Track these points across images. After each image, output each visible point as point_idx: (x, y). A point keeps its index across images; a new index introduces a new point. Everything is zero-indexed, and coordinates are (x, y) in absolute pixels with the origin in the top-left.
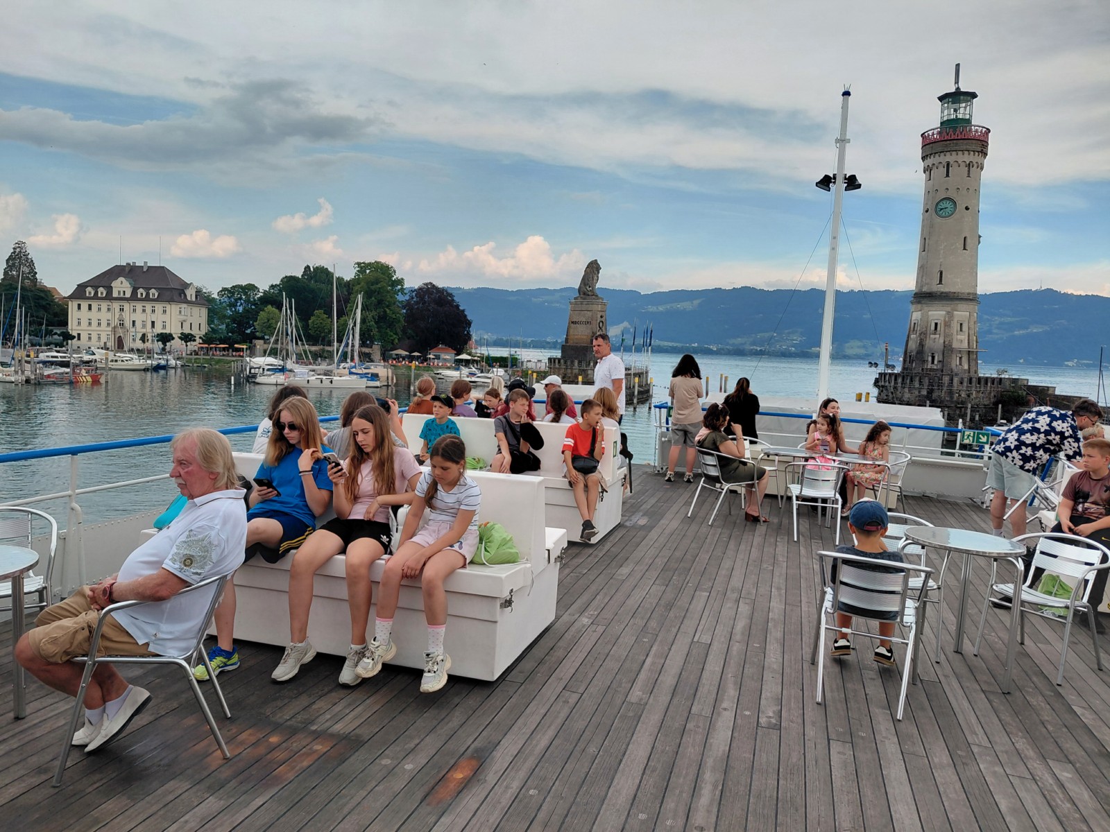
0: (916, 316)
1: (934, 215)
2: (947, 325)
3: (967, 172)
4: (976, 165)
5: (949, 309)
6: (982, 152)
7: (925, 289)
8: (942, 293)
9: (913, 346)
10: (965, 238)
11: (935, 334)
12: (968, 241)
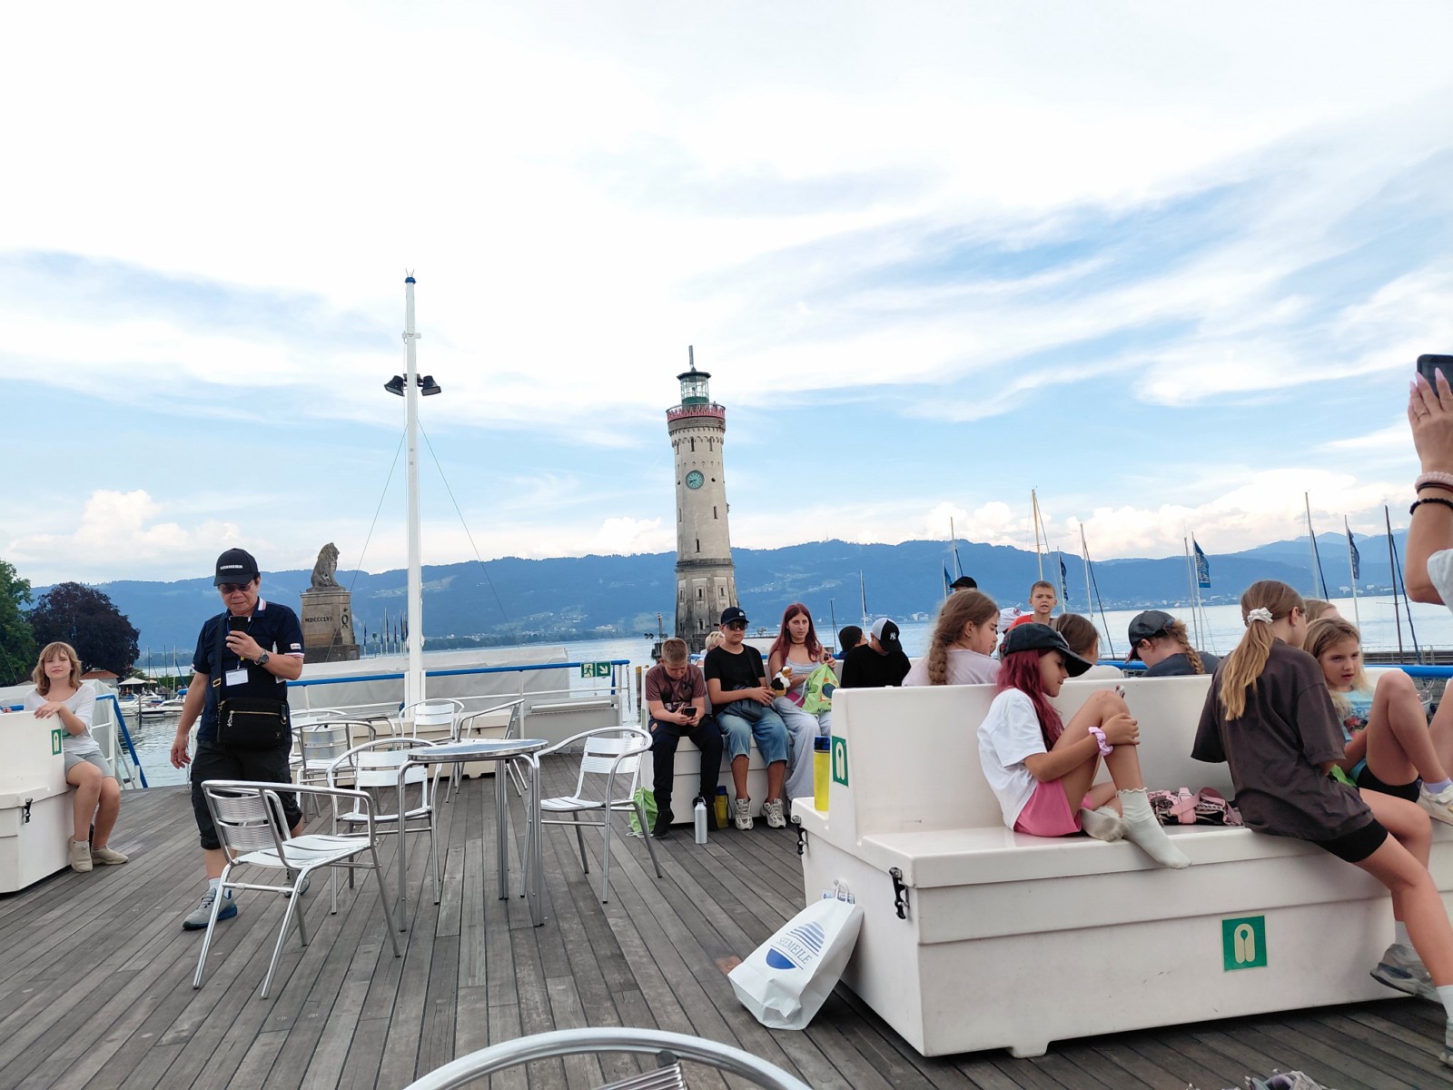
0: (682, 584)
1: (686, 487)
2: (710, 591)
3: (709, 447)
4: (716, 440)
5: (709, 575)
6: (720, 427)
7: (686, 558)
8: (701, 560)
9: (682, 613)
10: (715, 508)
11: (700, 600)
12: (718, 510)
